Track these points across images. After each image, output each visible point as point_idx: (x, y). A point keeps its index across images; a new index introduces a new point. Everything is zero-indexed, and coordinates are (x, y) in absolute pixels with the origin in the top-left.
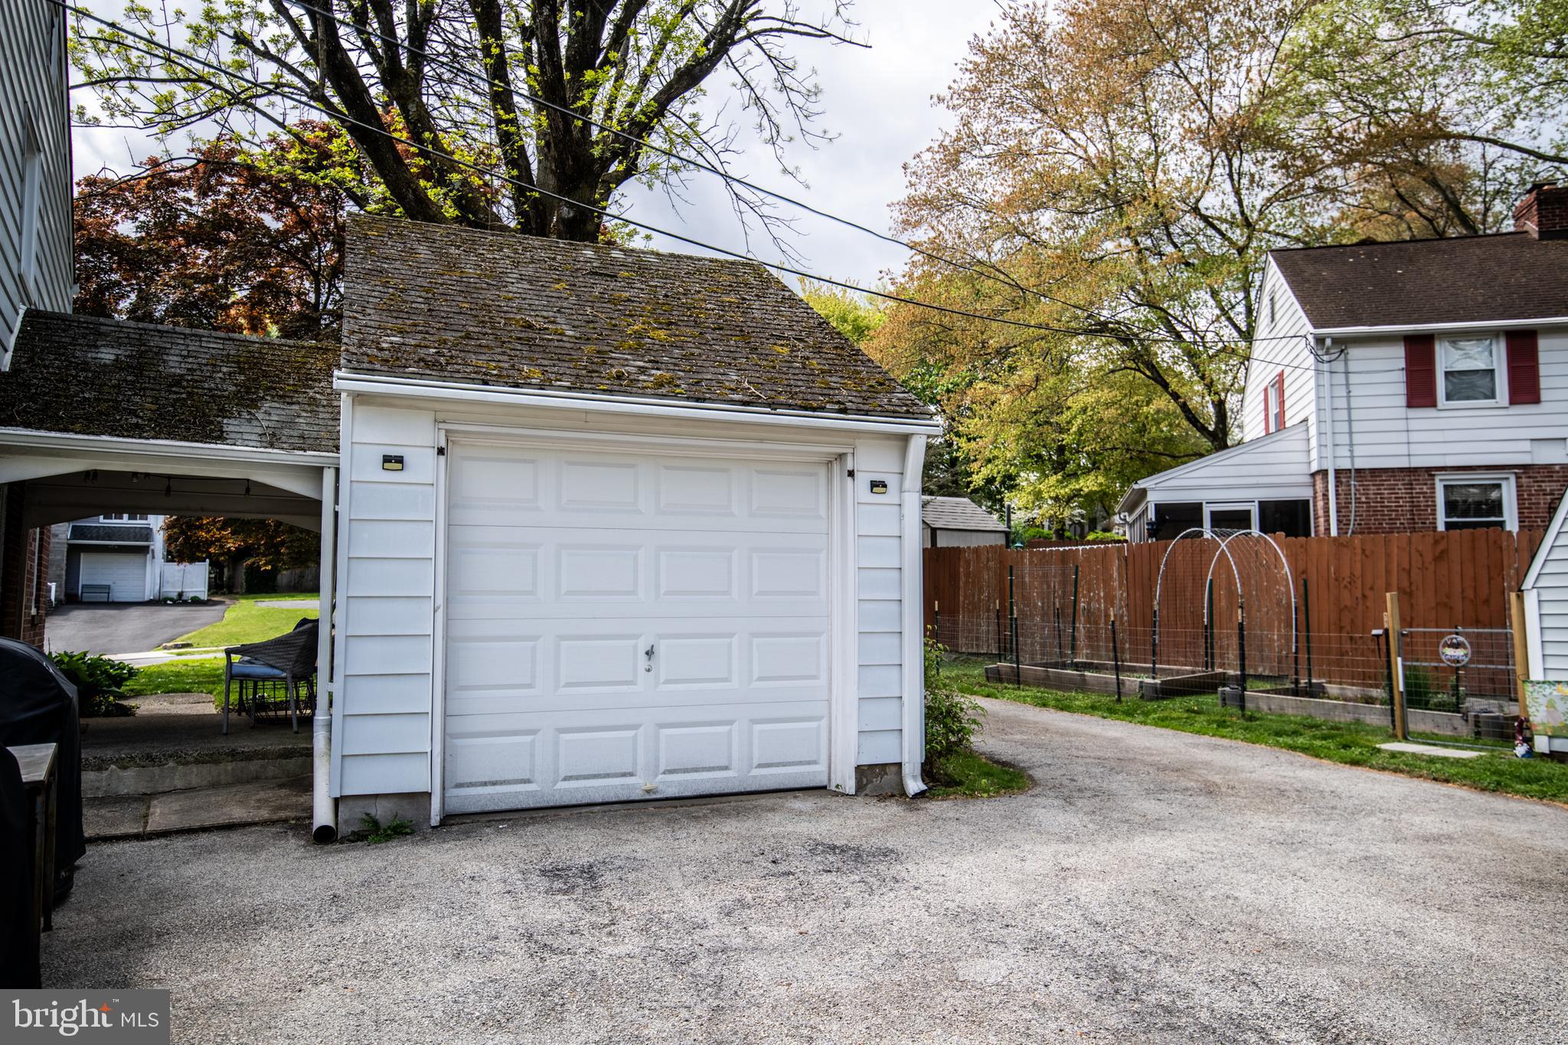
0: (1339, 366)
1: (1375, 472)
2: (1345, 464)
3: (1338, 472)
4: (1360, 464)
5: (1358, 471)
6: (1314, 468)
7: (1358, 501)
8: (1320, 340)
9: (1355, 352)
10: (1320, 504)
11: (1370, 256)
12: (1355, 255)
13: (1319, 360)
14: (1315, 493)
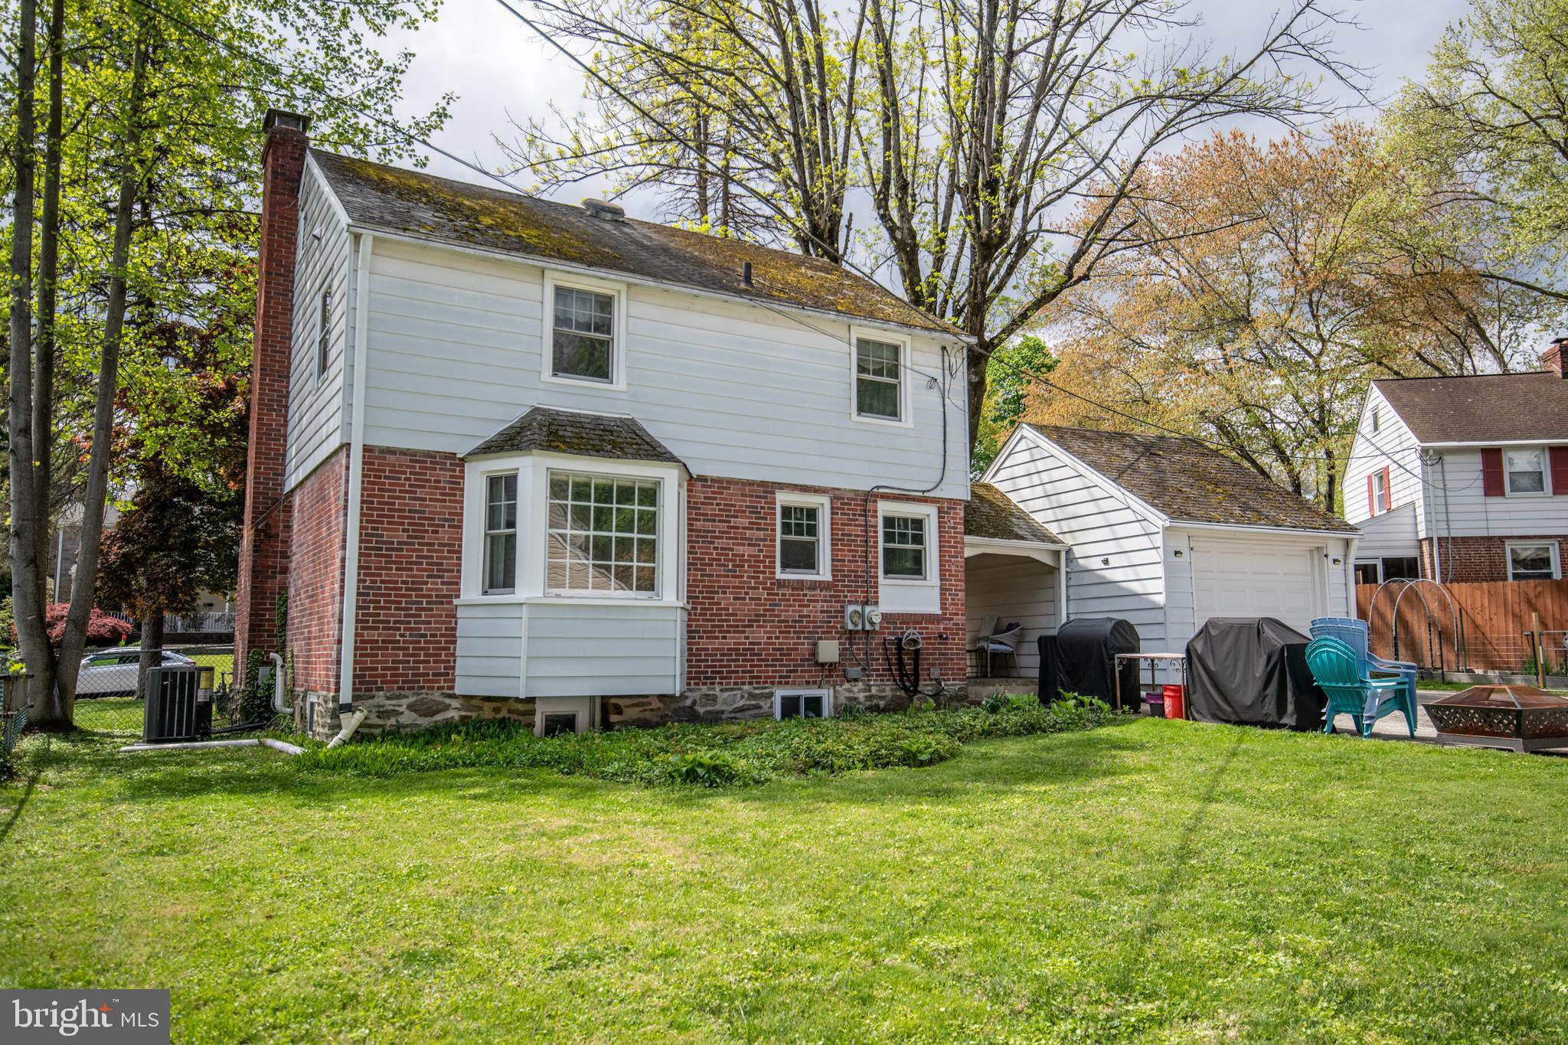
0: (1438, 467)
1: (1465, 540)
2: (1445, 534)
3: (1439, 539)
4: (1454, 534)
5: (1453, 538)
6: (1422, 535)
7: (1454, 559)
8: (1425, 451)
9: (1447, 458)
10: (1427, 561)
11: (1446, 387)
12: (1436, 387)
13: (1424, 463)
14: (1422, 553)
